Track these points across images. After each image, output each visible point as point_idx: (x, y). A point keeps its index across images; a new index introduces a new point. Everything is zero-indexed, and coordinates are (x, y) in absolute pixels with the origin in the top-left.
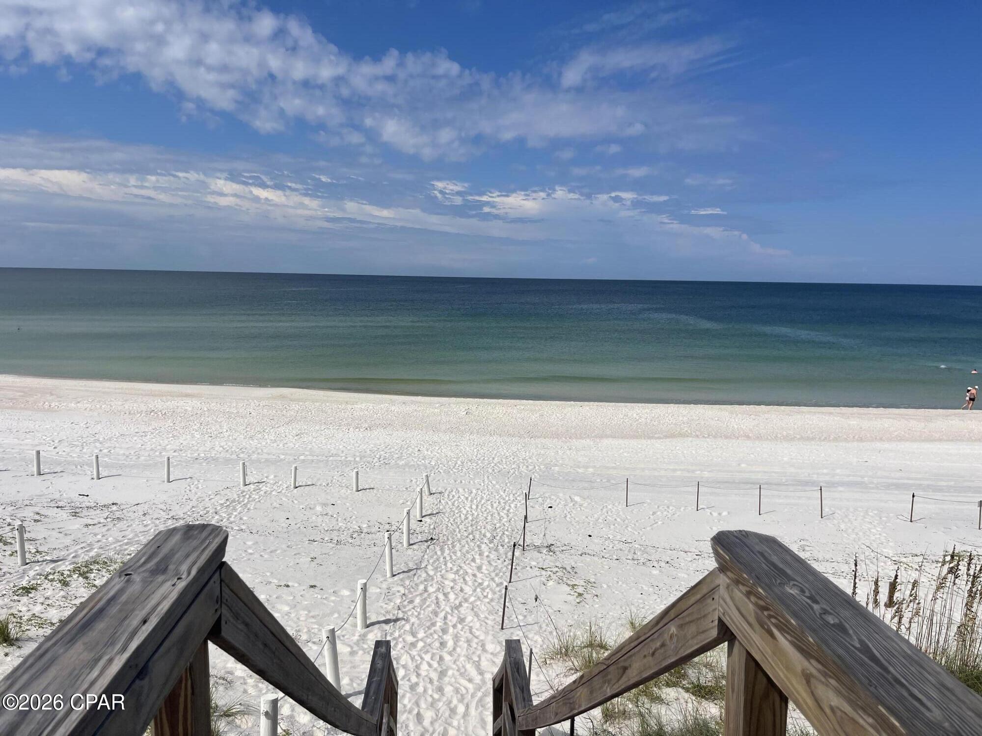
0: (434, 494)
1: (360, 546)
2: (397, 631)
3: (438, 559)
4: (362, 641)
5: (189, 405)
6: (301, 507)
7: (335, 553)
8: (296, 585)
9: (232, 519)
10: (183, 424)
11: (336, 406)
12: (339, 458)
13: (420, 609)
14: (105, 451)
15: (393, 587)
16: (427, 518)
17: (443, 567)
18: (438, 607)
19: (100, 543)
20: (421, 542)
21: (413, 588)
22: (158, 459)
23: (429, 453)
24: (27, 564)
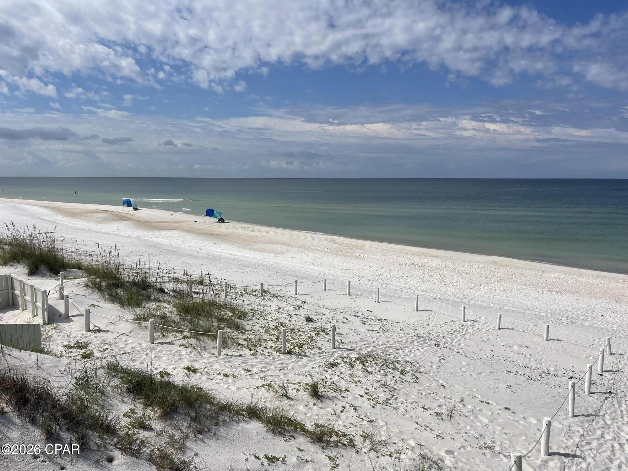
0: (614, 354)
1: (547, 384)
2: (575, 466)
3: (615, 411)
4: (544, 466)
5: (435, 262)
6: (503, 344)
7: (526, 386)
8: (494, 404)
9: (454, 344)
10: (429, 274)
11: (534, 273)
12: (534, 313)
13: (597, 452)
14: (384, 286)
15: (573, 426)
16: (607, 373)
17: (620, 419)
18: (613, 454)
19: (374, 344)
20: (601, 393)
21: (591, 432)
22: (412, 295)
23: (612, 319)
24: (335, 348)
